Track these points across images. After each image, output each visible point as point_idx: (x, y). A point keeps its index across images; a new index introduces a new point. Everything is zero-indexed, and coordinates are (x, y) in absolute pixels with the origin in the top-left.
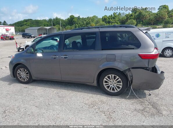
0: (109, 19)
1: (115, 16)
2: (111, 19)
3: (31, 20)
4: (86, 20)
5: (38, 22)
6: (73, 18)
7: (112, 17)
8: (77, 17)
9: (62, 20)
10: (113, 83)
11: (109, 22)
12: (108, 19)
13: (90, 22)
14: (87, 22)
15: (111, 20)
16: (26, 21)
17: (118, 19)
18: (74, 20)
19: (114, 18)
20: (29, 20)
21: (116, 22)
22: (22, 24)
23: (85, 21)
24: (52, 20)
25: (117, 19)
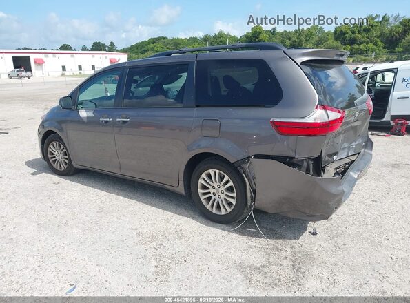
0: (353, 33)
1: (372, 26)
2: (359, 33)
3: (164, 38)
4: (291, 36)
5: (179, 44)
6: (260, 33)
7: (362, 28)
8: (271, 31)
9: (234, 39)
10: (218, 191)
11: (352, 42)
12: (350, 33)
13: (301, 41)
14: (294, 41)
15: (359, 36)
16: (154, 43)
17: (379, 34)
18: (261, 37)
19: (367, 30)
20: (159, 39)
21: (372, 42)
22: (144, 49)
23: (290, 39)
24: (209, 37)
25: (375, 33)
